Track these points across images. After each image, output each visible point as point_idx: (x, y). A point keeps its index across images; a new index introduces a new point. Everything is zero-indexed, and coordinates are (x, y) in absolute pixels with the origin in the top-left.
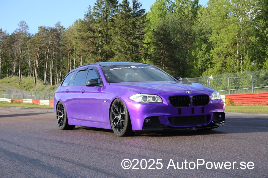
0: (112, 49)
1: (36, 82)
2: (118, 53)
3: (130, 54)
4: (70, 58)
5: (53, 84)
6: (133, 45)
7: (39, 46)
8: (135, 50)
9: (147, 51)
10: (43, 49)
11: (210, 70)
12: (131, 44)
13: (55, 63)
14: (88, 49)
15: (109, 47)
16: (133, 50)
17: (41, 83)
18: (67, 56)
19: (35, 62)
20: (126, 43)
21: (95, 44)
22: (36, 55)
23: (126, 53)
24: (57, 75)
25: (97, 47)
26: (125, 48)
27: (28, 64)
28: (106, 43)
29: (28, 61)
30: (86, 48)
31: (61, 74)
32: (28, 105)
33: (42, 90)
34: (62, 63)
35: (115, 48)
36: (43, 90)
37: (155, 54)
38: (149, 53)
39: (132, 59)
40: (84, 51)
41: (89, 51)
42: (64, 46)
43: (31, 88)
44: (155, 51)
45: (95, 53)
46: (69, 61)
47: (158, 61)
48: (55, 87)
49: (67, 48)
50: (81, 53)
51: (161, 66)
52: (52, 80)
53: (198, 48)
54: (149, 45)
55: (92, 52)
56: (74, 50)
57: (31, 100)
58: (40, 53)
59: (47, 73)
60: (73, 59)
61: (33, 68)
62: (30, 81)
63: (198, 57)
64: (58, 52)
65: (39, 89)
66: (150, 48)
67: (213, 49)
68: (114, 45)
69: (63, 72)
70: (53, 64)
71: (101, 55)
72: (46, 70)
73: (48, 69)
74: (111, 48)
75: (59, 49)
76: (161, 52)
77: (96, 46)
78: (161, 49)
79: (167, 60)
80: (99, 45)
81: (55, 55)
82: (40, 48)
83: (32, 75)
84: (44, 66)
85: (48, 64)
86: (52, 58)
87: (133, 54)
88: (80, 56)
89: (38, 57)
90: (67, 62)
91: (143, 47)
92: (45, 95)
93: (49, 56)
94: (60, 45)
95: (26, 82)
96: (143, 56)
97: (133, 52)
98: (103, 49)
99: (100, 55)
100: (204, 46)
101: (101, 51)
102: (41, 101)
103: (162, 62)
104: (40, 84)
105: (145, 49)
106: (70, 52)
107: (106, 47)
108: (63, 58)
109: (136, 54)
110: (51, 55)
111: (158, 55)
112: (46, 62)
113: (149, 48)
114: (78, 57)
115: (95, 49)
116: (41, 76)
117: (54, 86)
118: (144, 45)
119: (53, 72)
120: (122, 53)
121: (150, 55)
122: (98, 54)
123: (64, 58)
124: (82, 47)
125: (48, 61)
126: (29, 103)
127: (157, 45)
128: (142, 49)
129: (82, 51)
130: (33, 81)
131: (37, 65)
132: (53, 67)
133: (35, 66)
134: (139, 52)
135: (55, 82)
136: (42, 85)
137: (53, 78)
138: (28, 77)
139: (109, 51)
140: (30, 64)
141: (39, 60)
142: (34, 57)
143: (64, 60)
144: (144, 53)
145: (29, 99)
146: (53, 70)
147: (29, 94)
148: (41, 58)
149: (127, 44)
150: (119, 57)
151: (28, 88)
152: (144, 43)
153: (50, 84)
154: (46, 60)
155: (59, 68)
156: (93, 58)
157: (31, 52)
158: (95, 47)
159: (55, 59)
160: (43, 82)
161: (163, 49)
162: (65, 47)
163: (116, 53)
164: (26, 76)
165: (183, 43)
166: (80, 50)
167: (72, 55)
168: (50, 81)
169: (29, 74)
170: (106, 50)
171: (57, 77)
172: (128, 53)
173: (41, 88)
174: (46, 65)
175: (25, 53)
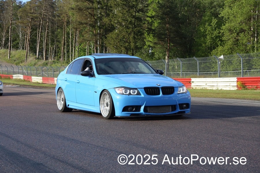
0: (112, 23)
1: (28, 56)
2: (119, 27)
3: (132, 28)
4: (65, 31)
5: (47, 59)
6: (135, 18)
7: (31, 16)
8: (137, 24)
9: (151, 25)
10: (36, 19)
11: (220, 48)
12: (134, 17)
13: (49, 35)
14: (85, 21)
15: (109, 20)
16: (136, 24)
17: (32, 57)
18: (62, 29)
19: (27, 34)
20: (127, 16)
21: (94, 17)
22: (28, 26)
23: (128, 28)
24: (51, 49)
25: (96, 19)
26: (126, 22)
27: (19, 36)
28: (105, 16)
29: (19, 33)
30: (84, 20)
31: (55, 48)
32: (18, 81)
33: (34, 66)
34: (57, 36)
35: (116, 21)
36: (35, 64)
37: (159, 29)
38: (153, 28)
39: (134, 34)
40: (82, 24)
41: (86, 24)
42: (59, 16)
43: (22, 62)
44: (159, 25)
45: (93, 26)
46: (65, 34)
47: (163, 37)
48: (49, 62)
49: (62, 19)
50: (78, 26)
51: (165, 42)
52: (45, 55)
53: (207, 24)
54: (153, 19)
55: (90, 25)
56: (70, 22)
57: (22, 76)
58: (32, 24)
59: (39, 47)
60: (69, 32)
61: (24, 40)
62: (20, 55)
63: (207, 33)
64: (52, 23)
65: (31, 64)
66: (154, 22)
67: (224, 25)
68: (115, 17)
69: (57, 45)
70: (47, 36)
71: (100, 28)
72: (39, 43)
73: (41, 41)
74: (112, 21)
75: (53, 20)
76: (166, 26)
77: (94, 18)
78: (167, 23)
79: (172, 35)
80: (97, 17)
81: (48, 27)
82: (32, 19)
83: (23, 48)
84: (37, 38)
85: (41, 36)
86: (46, 30)
87: (135, 29)
88: (76, 29)
89: (30, 28)
90: (62, 35)
91: (147, 21)
92: (38, 71)
93: (42, 28)
94: (55, 16)
95: (16, 55)
96: (147, 31)
97: (135, 27)
98: (102, 22)
99: (98, 29)
100: (214, 21)
101: (100, 24)
102: (33, 77)
103: (167, 38)
104: (31, 59)
105: (148, 23)
106: (65, 23)
107: (106, 20)
108: (57, 30)
109: (139, 29)
110: (44, 26)
111: (163, 30)
112: (39, 34)
113: (152, 22)
114: (74, 30)
115: (93, 21)
116: (33, 50)
117: (47, 61)
118: (148, 19)
119: (46, 46)
120: (123, 27)
121: (154, 30)
122: (96, 28)
123: (59, 30)
124: (79, 19)
125: (41, 33)
126: (19, 79)
127: (162, 19)
128: (145, 23)
129: (79, 24)
130: (24, 55)
131: (29, 38)
132: (46, 40)
133: (27, 38)
134: (143, 27)
135: (48, 57)
136: (34, 60)
137: (46, 52)
138: (19, 51)
139: (108, 24)
140: (21, 36)
141: (30, 31)
142: (26, 28)
143: (59, 32)
144: (148, 28)
145: (20, 75)
146: (46, 43)
147: (19, 68)
148: (34, 29)
149: (129, 17)
150: (120, 32)
151: (19, 62)
152: (148, 16)
153: (43, 59)
154: (39, 31)
155: (53, 41)
156: (91, 31)
157: (22, 23)
158: (93, 20)
159: (49, 31)
160: (35, 57)
161: (169, 23)
162: (60, 18)
163: (116, 27)
164: (17, 50)
165: (191, 17)
166: (77, 23)
167: (68, 28)
168: (42, 56)
169: (20, 46)
170: (105, 23)
171: (50, 51)
172: (130, 27)
173: (33, 63)
174: (38, 37)
175: (16, 23)
